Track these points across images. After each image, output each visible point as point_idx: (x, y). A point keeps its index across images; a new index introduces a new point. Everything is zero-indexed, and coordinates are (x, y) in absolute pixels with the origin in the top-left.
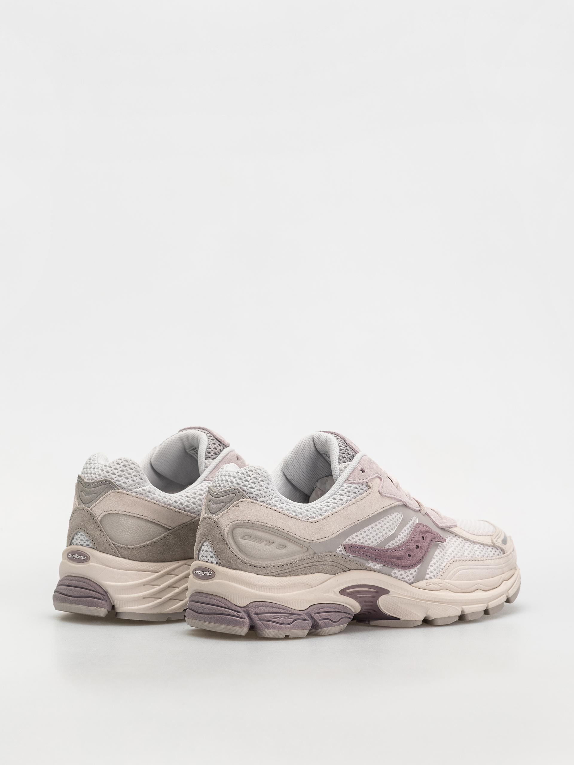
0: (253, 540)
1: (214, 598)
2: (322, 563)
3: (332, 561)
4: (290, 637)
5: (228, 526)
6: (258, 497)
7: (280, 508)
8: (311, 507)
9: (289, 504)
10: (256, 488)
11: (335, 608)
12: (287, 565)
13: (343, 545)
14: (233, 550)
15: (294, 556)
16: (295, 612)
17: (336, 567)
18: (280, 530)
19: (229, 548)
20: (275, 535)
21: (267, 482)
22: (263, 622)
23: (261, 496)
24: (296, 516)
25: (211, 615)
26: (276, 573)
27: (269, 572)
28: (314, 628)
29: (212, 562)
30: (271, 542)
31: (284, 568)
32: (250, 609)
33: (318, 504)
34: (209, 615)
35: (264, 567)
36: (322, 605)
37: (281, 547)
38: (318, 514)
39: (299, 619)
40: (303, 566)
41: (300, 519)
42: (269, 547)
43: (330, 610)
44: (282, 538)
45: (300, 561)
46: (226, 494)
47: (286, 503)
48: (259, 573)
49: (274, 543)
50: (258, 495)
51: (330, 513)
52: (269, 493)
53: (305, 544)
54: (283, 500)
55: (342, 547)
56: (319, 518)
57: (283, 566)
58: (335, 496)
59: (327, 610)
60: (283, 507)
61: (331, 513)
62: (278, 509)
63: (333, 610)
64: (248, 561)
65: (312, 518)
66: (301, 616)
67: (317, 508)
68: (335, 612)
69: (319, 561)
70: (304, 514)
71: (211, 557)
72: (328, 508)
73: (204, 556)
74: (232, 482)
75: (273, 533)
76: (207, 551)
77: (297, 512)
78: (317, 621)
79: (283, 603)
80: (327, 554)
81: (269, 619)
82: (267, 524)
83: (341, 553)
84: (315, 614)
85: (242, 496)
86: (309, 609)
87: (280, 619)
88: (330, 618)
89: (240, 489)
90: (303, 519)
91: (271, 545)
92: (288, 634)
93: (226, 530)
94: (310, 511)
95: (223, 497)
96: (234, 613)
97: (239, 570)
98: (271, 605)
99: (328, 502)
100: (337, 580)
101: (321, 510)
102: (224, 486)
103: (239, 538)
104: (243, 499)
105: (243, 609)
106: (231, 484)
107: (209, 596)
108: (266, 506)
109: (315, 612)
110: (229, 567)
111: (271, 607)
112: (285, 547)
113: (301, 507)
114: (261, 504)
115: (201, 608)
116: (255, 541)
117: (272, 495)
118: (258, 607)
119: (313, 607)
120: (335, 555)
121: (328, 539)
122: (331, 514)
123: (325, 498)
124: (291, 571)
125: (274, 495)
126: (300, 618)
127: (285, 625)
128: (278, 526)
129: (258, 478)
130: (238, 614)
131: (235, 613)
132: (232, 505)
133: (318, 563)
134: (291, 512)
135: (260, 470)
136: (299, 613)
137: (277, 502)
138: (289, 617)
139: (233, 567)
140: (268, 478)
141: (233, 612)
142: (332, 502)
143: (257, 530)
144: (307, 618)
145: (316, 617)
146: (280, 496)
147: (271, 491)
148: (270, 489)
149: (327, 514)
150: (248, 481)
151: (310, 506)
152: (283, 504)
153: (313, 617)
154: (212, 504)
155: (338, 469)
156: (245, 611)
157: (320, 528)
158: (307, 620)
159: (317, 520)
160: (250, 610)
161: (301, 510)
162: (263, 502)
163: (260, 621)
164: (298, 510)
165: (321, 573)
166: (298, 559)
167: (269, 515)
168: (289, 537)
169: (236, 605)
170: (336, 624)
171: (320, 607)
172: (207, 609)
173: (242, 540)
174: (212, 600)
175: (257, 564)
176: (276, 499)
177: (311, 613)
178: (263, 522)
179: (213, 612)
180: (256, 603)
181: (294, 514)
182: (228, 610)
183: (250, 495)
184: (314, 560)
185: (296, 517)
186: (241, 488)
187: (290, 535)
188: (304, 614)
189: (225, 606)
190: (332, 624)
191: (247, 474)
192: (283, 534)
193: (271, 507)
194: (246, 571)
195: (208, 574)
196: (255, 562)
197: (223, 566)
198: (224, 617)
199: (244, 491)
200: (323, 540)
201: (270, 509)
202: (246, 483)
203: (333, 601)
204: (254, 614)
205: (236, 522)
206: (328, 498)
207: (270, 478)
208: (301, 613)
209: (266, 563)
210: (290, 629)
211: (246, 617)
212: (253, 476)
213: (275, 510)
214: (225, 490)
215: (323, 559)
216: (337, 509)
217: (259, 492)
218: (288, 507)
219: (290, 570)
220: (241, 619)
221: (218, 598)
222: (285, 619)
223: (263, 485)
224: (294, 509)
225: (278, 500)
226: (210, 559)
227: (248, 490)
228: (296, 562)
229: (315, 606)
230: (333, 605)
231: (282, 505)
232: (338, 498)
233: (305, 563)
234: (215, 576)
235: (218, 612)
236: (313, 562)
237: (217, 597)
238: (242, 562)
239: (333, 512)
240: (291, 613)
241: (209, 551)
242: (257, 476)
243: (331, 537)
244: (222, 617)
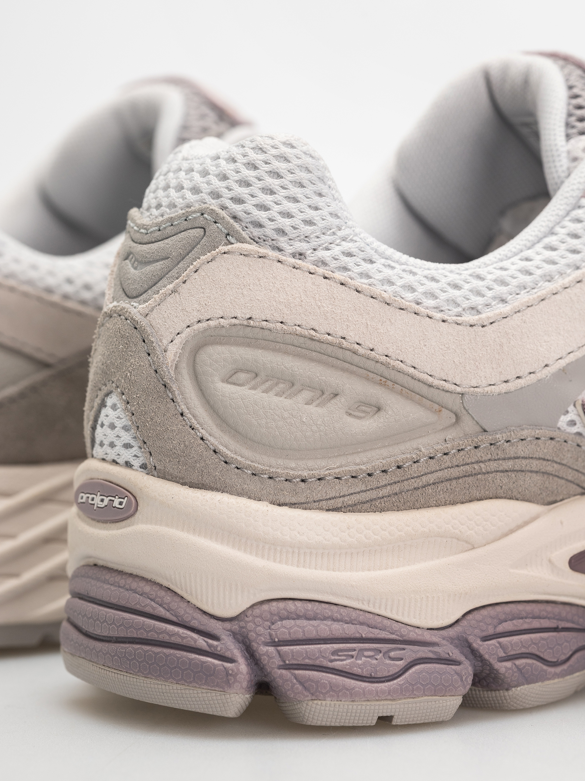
0: (264, 387)
1: (134, 585)
2: (509, 464)
3: (544, 459)
4: (394, 723)
5: (178, 340)
6: (282, 239)
7: (361, 278)
8: (471, 275)
9: (393, 264)
10: (277, 208)
11: (554, 618)
12: (383, 471)
13: (580, 402)
14: (193, 421)
15: (410, 440)
16: (413, 635)
17: (556, 479)
18: (361, 350)
19: (182, 415)
20: (343, 370)
21: (314, 188)
22: (297, 672)
23: (292, 233)
24: (418, 304)
25: (122, 645)
26: (346, 499)
27: (319, 497)
28: (482, 687)
29: (128, 465)
30: (327, 394)
31: (373, 482)
32: (251, 626)
33: (495, 265)
34: (118, 645)
35: (303, 481)
36: (507, 608)
37: (364, 412)
38: (494, 298)
39: (426, 658)
40: (440, 474)
41: (431, 313)
42: (320, 410)
43: (536, 624)
44: (367, 379)
45: (431, 458)
46: (175, 229)
47: (383, 261)
48: (287, 501)
49: (338, 398)
50: (281, 232)
51: (535, 296)
52: (321, 224)
53: (448, 399)
54: (372, 249)
55: (575, 412)
56: (497, 311)
57: (370, 475)
58: (552, 240)
59: (526, 627)
60: (371, 274)
61: (539, 294)
62: (351, 279)
63: (546, 623)
64: (247, 459)
65: (474, 312)
66: (436, 649)
67: (489, 277)
68: (555, 629)
69: (499, 459)
70: (443, 296)
71: (127, 446)
72: (528, 278)
73: (106, 442)
74: (196, 190)
75: (335, 361)
76: (112, 426)
77: (421, 289)
78: (490, 665)
79: (371, 605)
80: (525, 433)
81: (317, 663)
82: (312, 332)
83: (574, 430)
84: (486, 639)
85: (228, 234)
86: (464, 623)
87: (359, 662)
88: (538, 653)
89: (223, 213)
90: (439, 316)
91: (329, 405)
92: (389, 714)
93: (173, 351)
94: (467, 286)
95: (166, 241)
96: (195, 641)
97: (217, 490)
98: (327, 610)
99: (527, 259)
100: (562, 523)
101: (503, 283)
102: (173, 206)
103: (216, 379)
104: (230, 247)
105: (227, 625)
106: (191, 197)
107: (118, 578)
108: (312, 268)
109: (485, 634)
110: (183, 478)
111: (325, 618)
112: (379, 409)
113: (433, 273)
114: (292, 260)
115: (95, 621)
116: (271, 389)
117: (334, 234)
118: (282, 619)
119: (477, 615)
120: (552, 439)
121: (530, 383)
122: (538, 297)
123: (518, 247)
124: (401, 493)
125: (339, 233)
126: (431, 655)
127: (377, 682)
128: (353, 336)
129: (283, 172)
130: (210, 646)
131: (201, 642)
132: (191, 267)
133: (493, 465)
134: (398, 289)
135: (293, 147)
136: (428, 637)
137: (349, 255)
138: (392, 654)
139: (194, 478)
140: (319, 174)
141: (192, 638)
142: (543, 258)
143: (278, 351)
144: (456, 654)
145: (485, 648)
146: (362, 236)
147: (329, 218)
148: (325, 212)
149: (524, 297)
150: (248, 184)
151: (465, 272)
152: (372, 262)
153: (477, 651)
154: (133, 265)
155: (564, 155)
156: (234, 634)
157: (501, 345)
158: (457, 663)
159: (488, 318)
160: (250, 631)
161: (434, 285)
162: (301, 254)
163: (289, 669)
164: (422, 285)
165: (505, 498)
166: (423, 450)
167: (320, 300)
168: (393, 375)
169: (205, 613)
170: (558, 670)
171: (503, 617)
172: (111, 624)
173: (225, 385)
174: (126, 593)
175: (279, 470)
176: (346, 246)
177: (471, 639)
178: (298, 323)
179: (129, 635)
180: (274, 604)
181: (409, 296)
182: (176, 629)
183: (256, 232)
184: (479, 454)
185: (417, 306)
186: (224, 208)
187: (394, 368)
188: (444, 642)
189: (168, 616)
190: (545, 671)
191: (245, 161)
192: (370, 365)
193: (328, 274)
194: (239, 494)
195: (116, 503)
196: (273, 461)
197: (164, 476)
198: (165, 654)
199: (235, 218)
200: (511, 386)
201: (325, 278)
202: (243, 191)
203: (549, 594)
204: (267, 644)
205: (204, 325)
206: (529, 244)
207: (328, 175)
208: (435, 639)
209: (310, 463)
210: (392, 696)
211: (236, 652)
212: (267, 168)
213: (342, 284)
214: (172, 215)
215: (511, 451)
216: (559, 282)
217: (285, 223)
218: (388, 272)
219: (396, 488)
220: (220, 663)
221: (147, 588)
222: (375, 662)
223: (300, 196)
224: (409, 279)
225: (354, 250)
226: (123, 451)
227: (249, 214)
228: (417, 462)
229: (484, 612)
230: (549, 608)
231: (366, 267)
232: (563, 247)
233: (449, 464)
234: (138, 513)
235: (144, 636)
236: (477, 462)
237: (142, 584)
238: (226, 462)
239: (544, 292)
240: (397, 638)
241: (119, 424)
242: (281, 166)
243: (539, 375)
244: (158, 653)
